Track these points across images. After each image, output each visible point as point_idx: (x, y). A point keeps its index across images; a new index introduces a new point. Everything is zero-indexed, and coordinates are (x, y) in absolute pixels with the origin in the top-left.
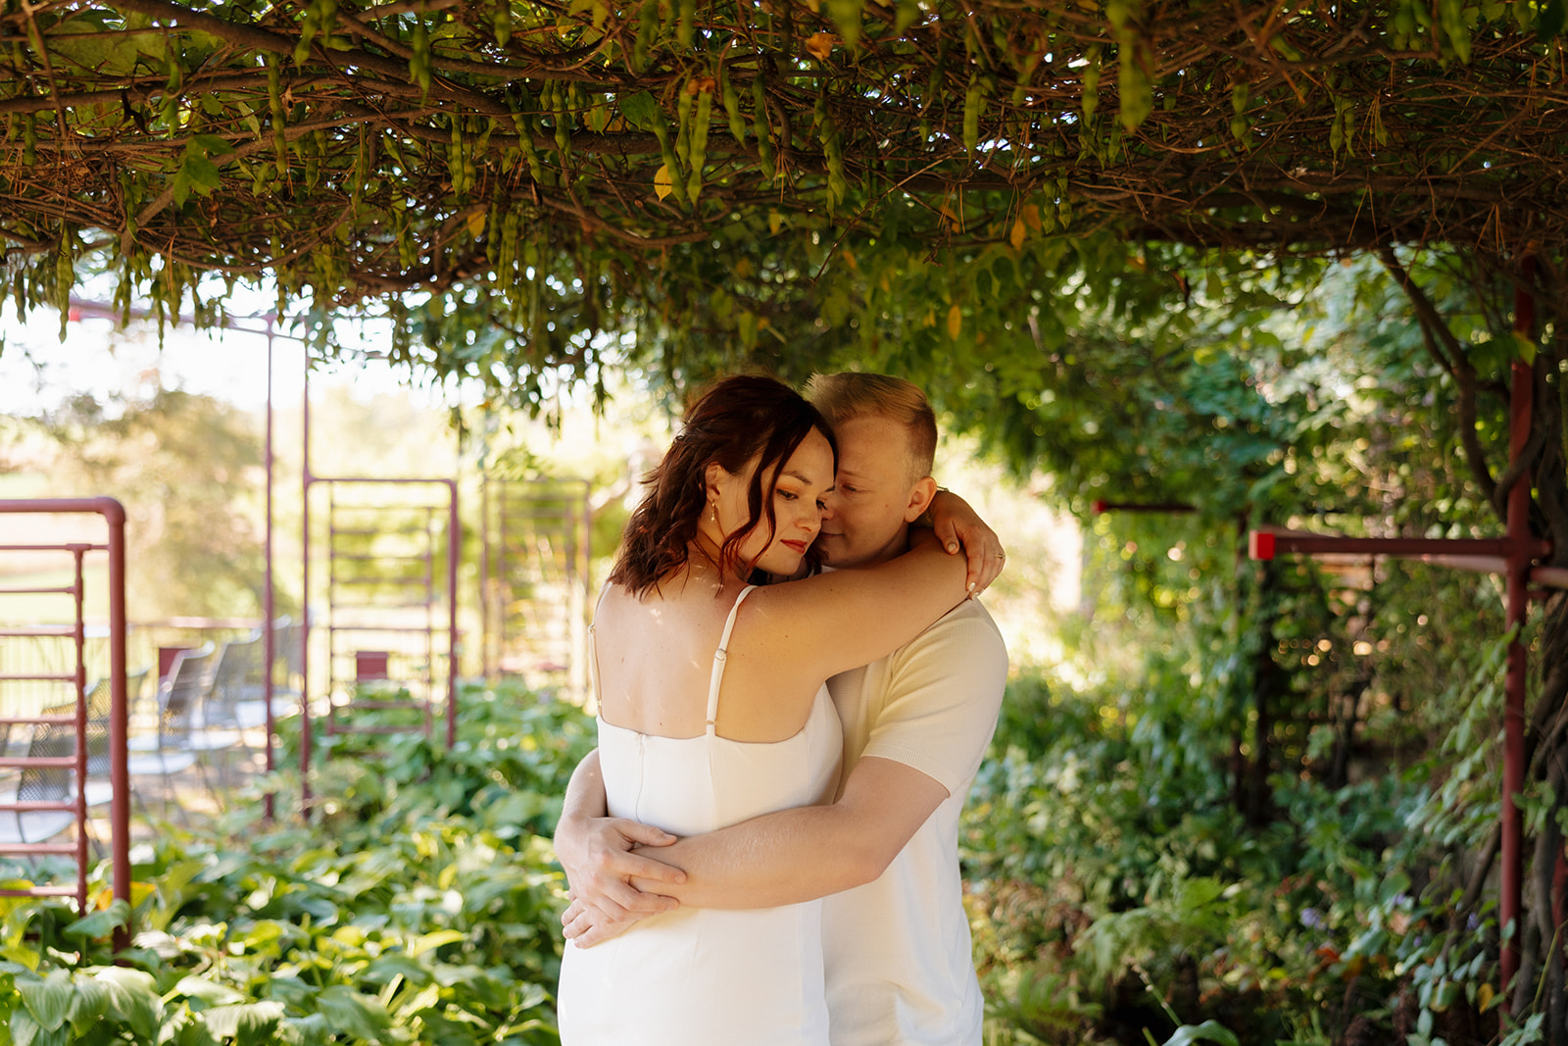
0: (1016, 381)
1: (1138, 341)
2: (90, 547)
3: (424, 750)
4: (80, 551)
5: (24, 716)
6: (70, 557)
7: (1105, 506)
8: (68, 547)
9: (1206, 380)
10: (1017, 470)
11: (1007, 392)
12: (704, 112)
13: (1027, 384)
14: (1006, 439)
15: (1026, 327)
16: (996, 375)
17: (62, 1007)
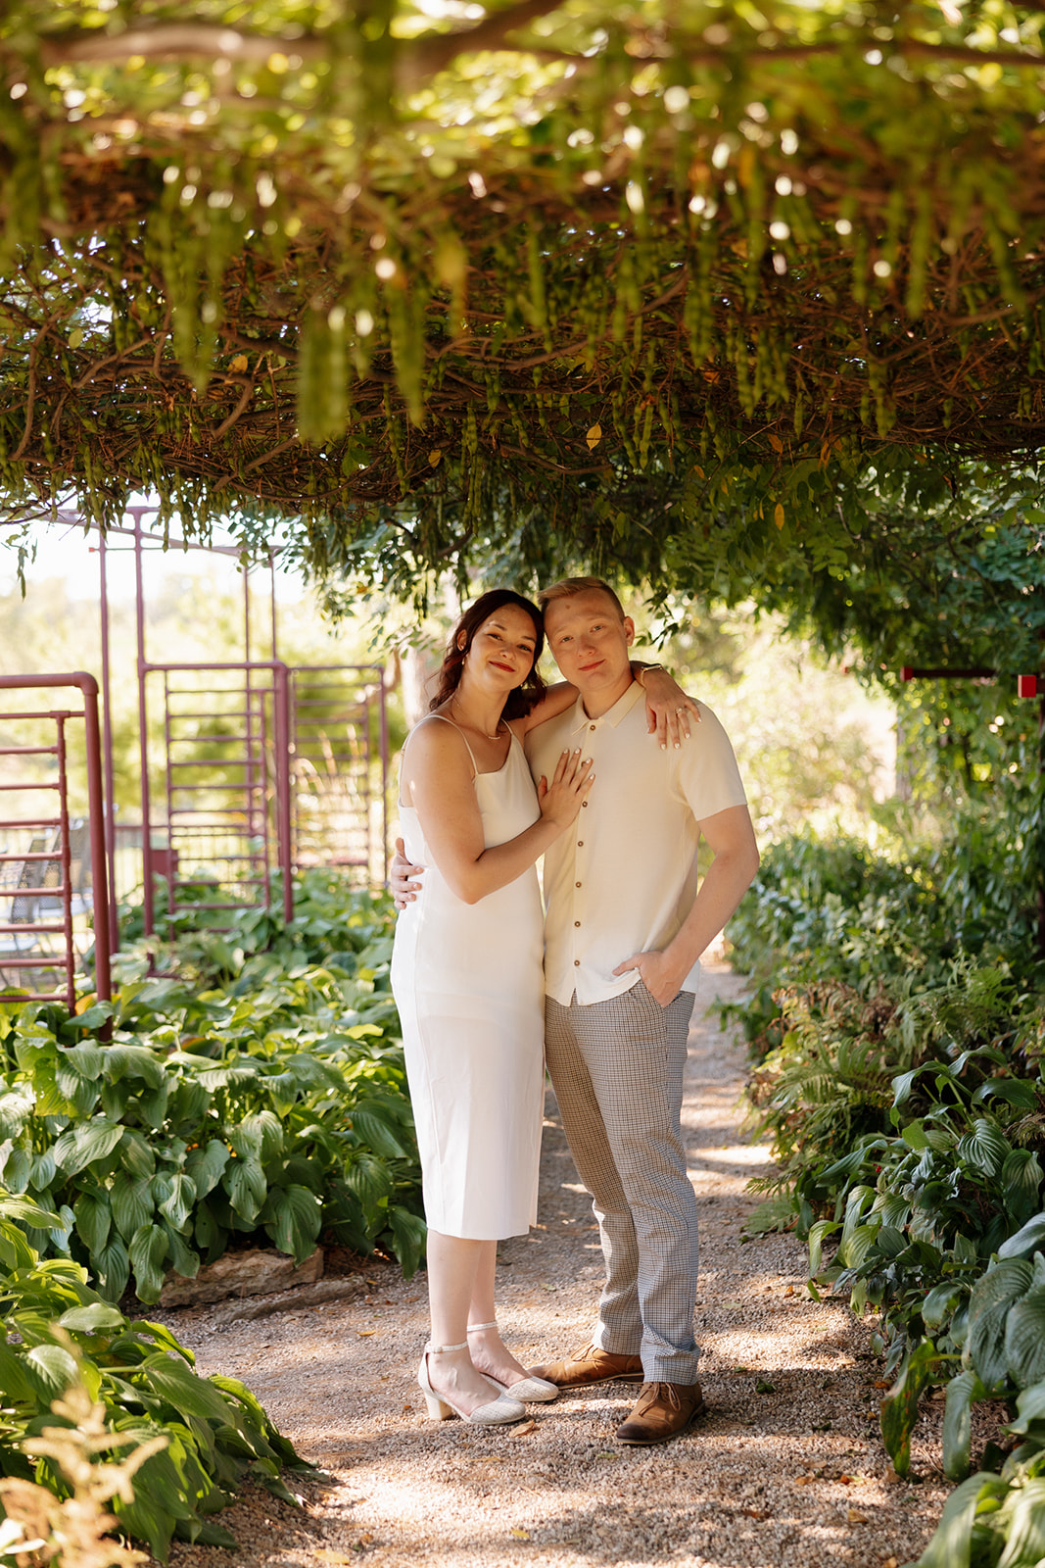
0: (826, 558)
1: (932, 518)
2: (70, 714)
3: (269, 922)
4: (61, 717)
5: (12, 854)
6: (53, 723)
7: (912, 672)
8: (51, 715)
9: (1001, 550)
10: (828, 642)
11: (818, 568)
12: (649, 418)
13: (835, 561)
14: (816, 611)
15: (833, 513)
16: (808, 554)
17: (98, 1063)
